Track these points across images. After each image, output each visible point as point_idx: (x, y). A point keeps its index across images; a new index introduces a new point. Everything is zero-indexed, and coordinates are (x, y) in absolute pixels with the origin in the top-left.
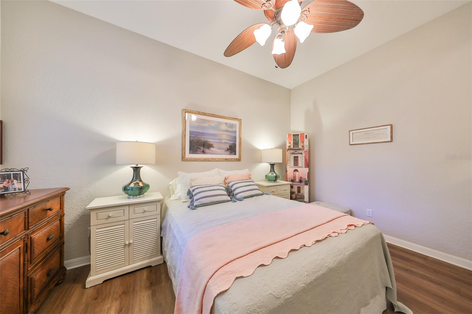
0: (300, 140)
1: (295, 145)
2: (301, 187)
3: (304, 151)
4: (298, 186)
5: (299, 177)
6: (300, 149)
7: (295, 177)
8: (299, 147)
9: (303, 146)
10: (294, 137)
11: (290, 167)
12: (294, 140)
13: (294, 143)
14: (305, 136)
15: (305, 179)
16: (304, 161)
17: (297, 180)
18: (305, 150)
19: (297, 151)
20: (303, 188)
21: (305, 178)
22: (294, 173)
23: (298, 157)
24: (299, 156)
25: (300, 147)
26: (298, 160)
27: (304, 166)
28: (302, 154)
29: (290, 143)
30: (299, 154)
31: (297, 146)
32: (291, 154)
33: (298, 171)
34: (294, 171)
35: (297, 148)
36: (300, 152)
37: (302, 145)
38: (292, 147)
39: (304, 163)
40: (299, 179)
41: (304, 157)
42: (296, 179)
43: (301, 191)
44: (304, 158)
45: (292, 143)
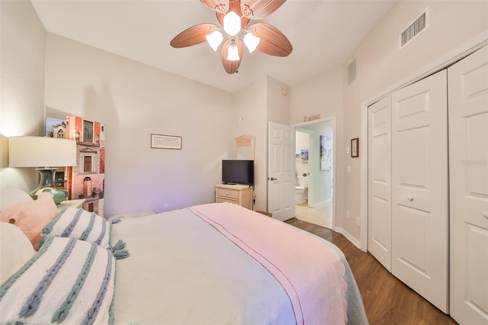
0: (95, 131)
1: (87, 138)
2: (94, 202)
3: (99, 149)
4: (90, 203)
5: (91, 188)
6: (93, 146)
7: (85, 189)
8: (93, 143)
9: (98, 142)
10: (86, 124)
11: (78, 173)
12: (85, 129)
13: (85, 134)
14: (101, 128)
15: (100, 189)
16: (99, 163)
17: (89, 194)
18: (100, 148)
19: (89, 147)
20: (96, 204)
21: (100, 188)
22: (84, 183)
23: (91, 157)
24: (93, 155)
25: (94, 142)
26: (91, 162)
27: (99, 171)
28: (96, 152)
29: (79, 134)
30: (93, 152)
31: (90, 141)
32: (80, 151)
33: (90, 179)
34: (84, 181)
35: (89, 143)
36: (94, 149)
37: (97, 139)
38: (82, 140)
39: (99, 167)
40: (91, 192)
41: (99, 158)
42: (87, 193)
43: (94, 209)
44: (99, 160)
45: (82, 133)
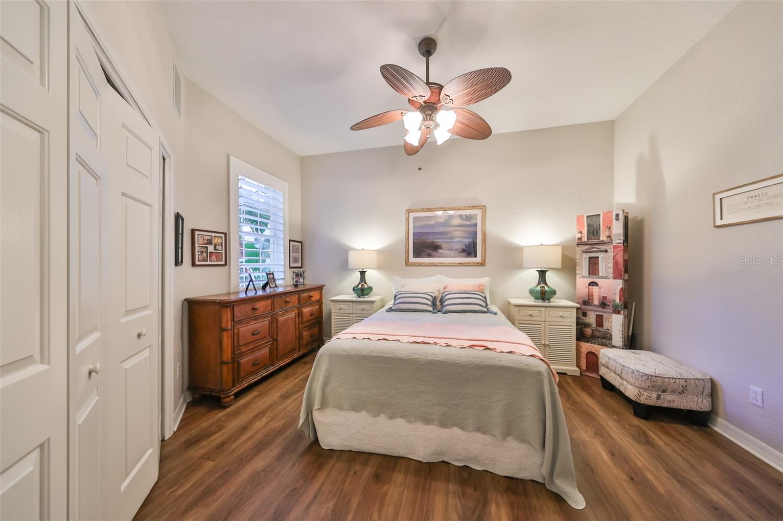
0: (603, 224)
1: (592, 235)
2: (605, 316)
3: (612, 246)
4: (598, 313)
5: (599, 296)
6: (603, 243)
7: (590, 296)
8: (601, 239)
9: (609, 237)
10: (589, 220)
11: (581, 276)
12: (589, 226)
13: (589, 232)
14: (614, 217)
15: (614, 301)
16: (611, 265)
17: (596, 302)
18: (614, 244)
19: (595, 246)
20: (608, 318)
21: (614, 298)
22: (588, 288)
23: (598, 257)
24: (601, 256)
25: (603, 237)
26: (598, 264)
27: (611, 275)
28: (606, 251)
29: (581, 233)
30: (601, 251)
31: (596, 237)
32: (583, 252)
33: (597, 285)
34: (589, 285)
35: (595, 241)
36: (603, 247)
37: (607, 234)
38: (585, 239)
39: (611, 270)
40: (599, 301)
41: (612, 258)
42: (593, 300)
43: (604, 323)
44: (612, 260)
45: (585, 232)
